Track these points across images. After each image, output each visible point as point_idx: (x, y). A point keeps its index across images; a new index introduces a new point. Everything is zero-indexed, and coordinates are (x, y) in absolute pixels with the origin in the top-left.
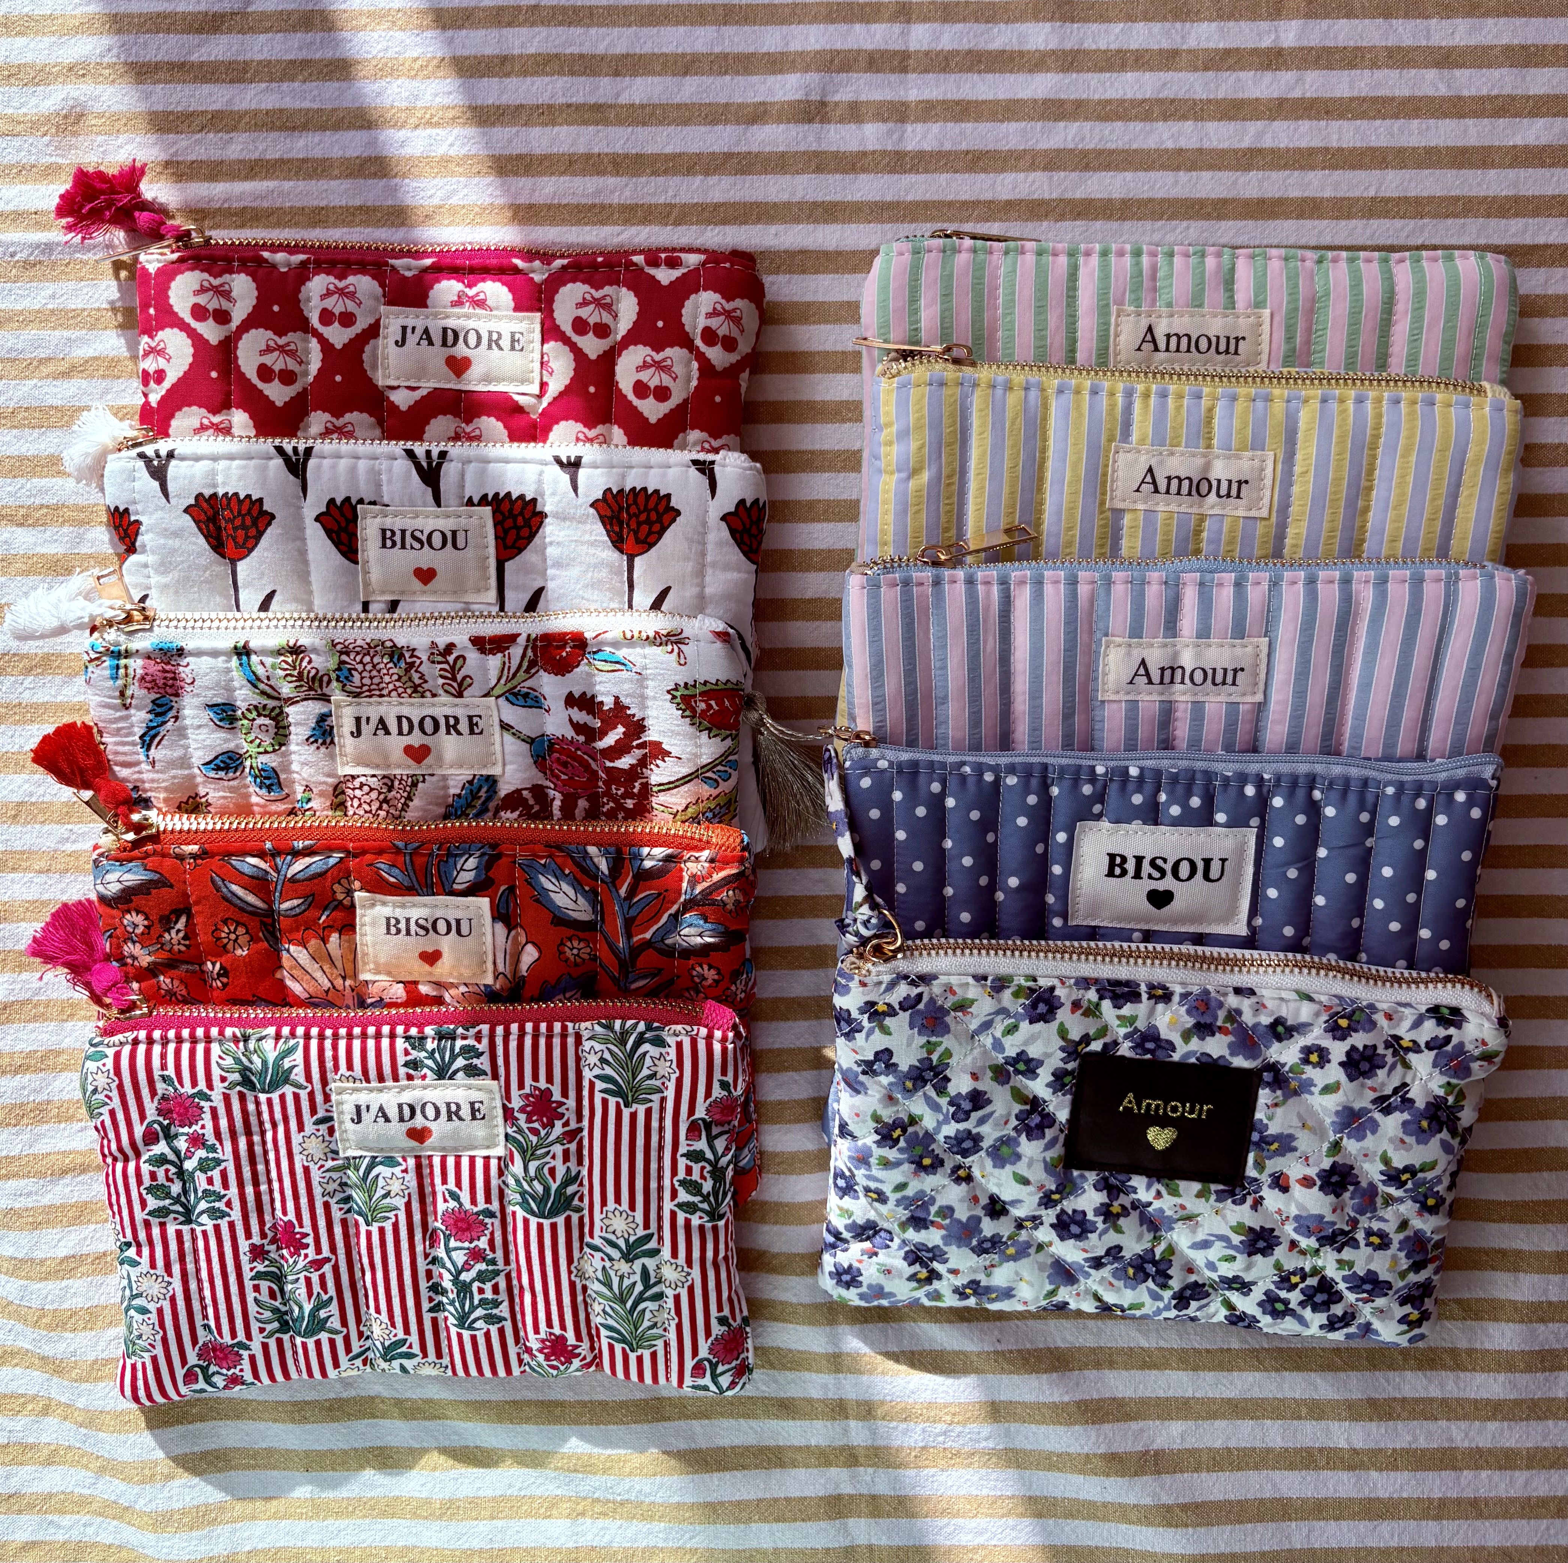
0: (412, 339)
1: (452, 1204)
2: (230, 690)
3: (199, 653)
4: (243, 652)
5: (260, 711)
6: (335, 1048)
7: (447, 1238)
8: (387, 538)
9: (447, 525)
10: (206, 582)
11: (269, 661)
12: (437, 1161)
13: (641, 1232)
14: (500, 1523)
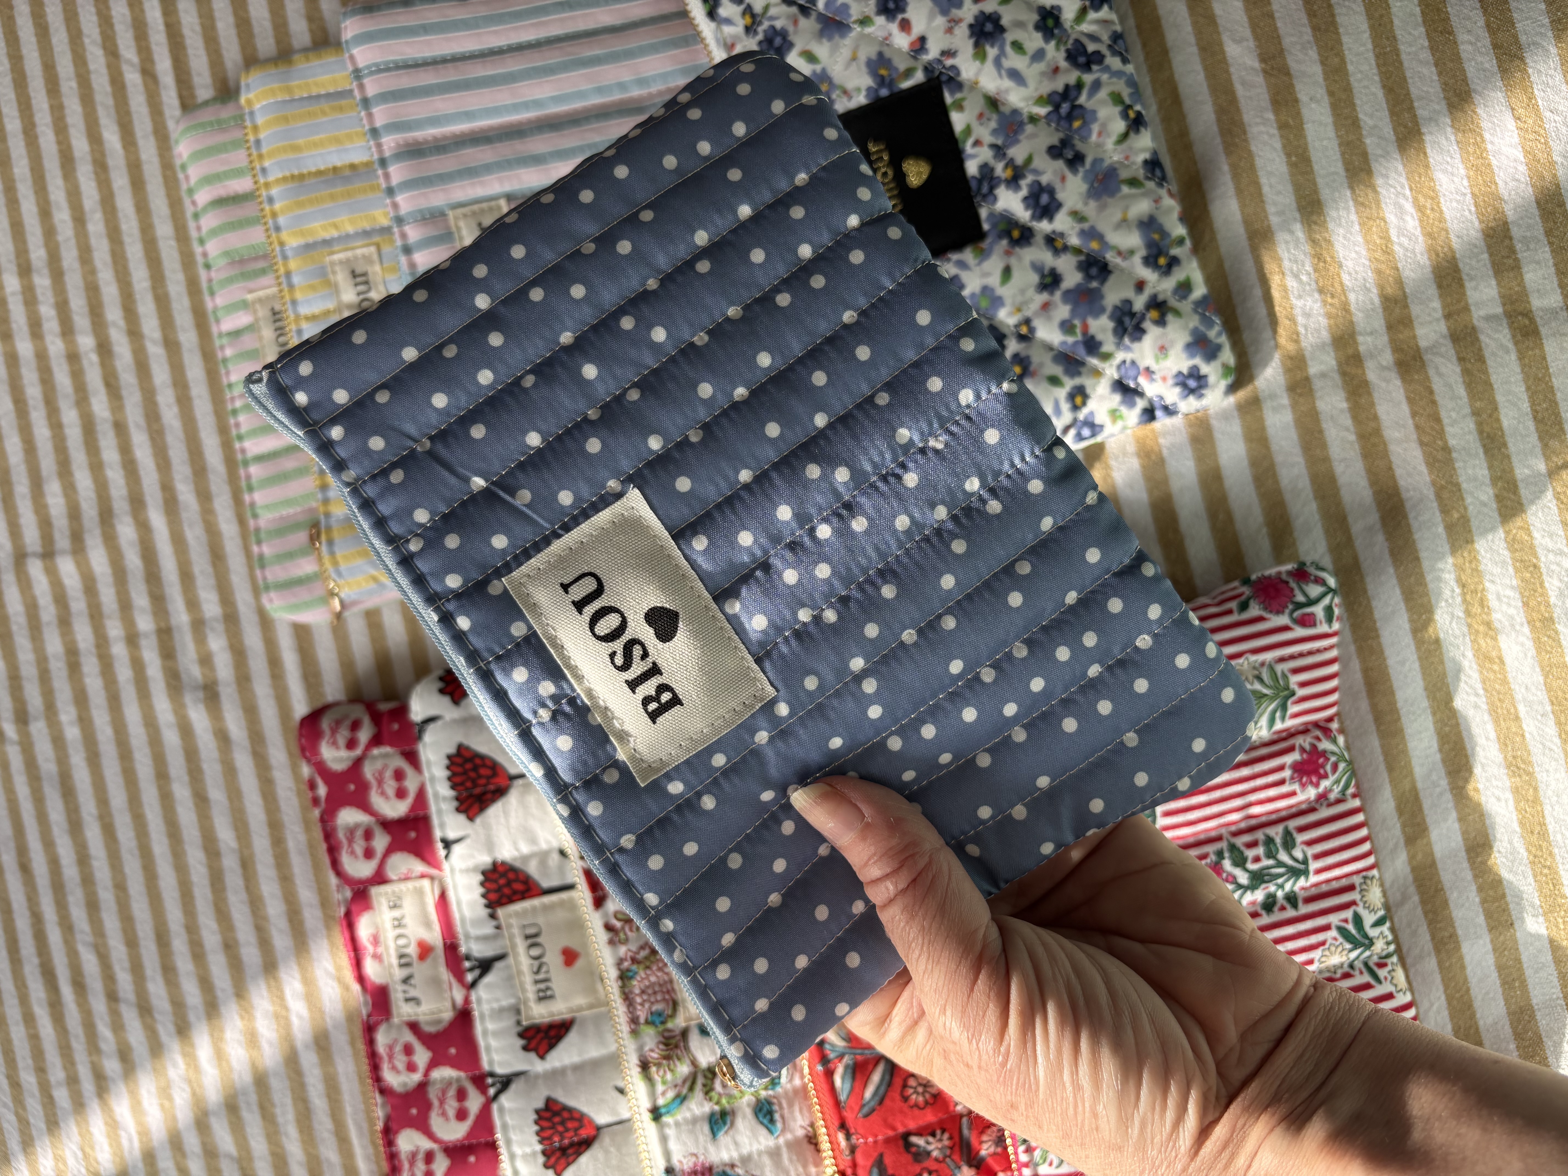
0: (413, 993)
2: (695, 1121)
3: (667, 1155)
4: (656, 1114)
5: (708, 1090)
8: (544, 996)
9: (521, 946)
10: (619, 1149)
11: (660, 1088)
14: (1522, 710)
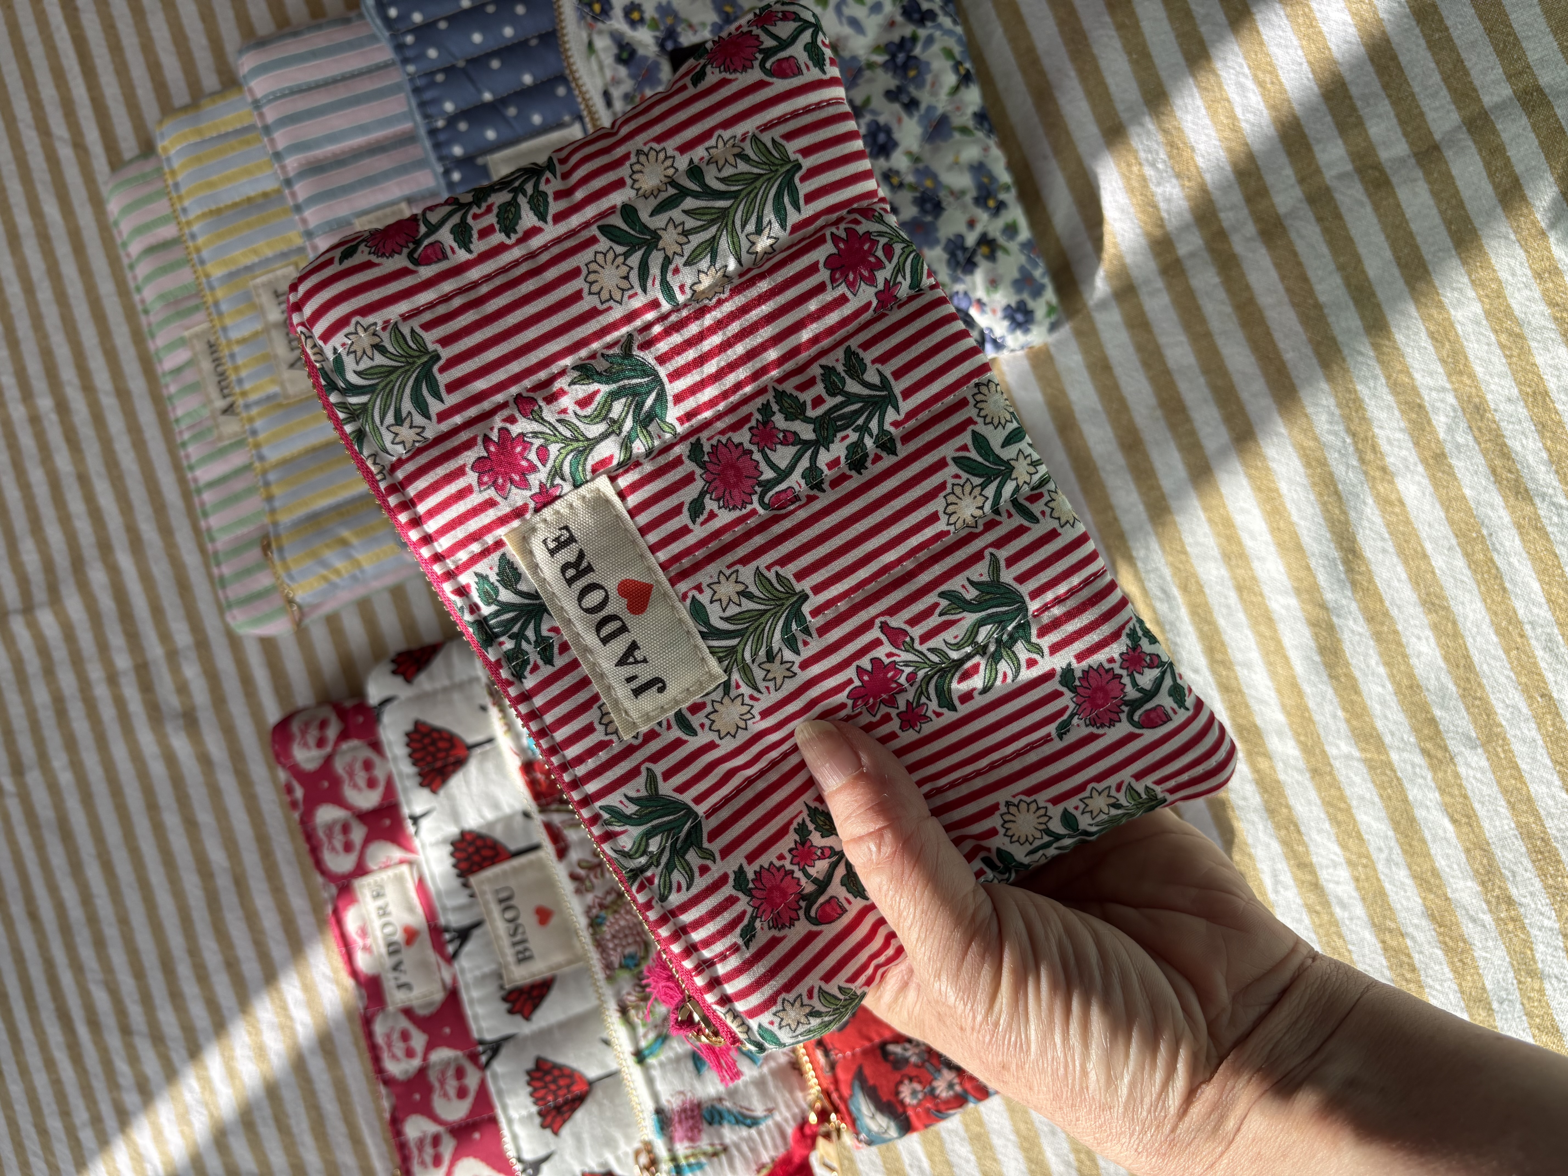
1: (710, 505)
6: (580, 760)
7: (767, 485)
12: (663, 555)
13: (604, 244)
